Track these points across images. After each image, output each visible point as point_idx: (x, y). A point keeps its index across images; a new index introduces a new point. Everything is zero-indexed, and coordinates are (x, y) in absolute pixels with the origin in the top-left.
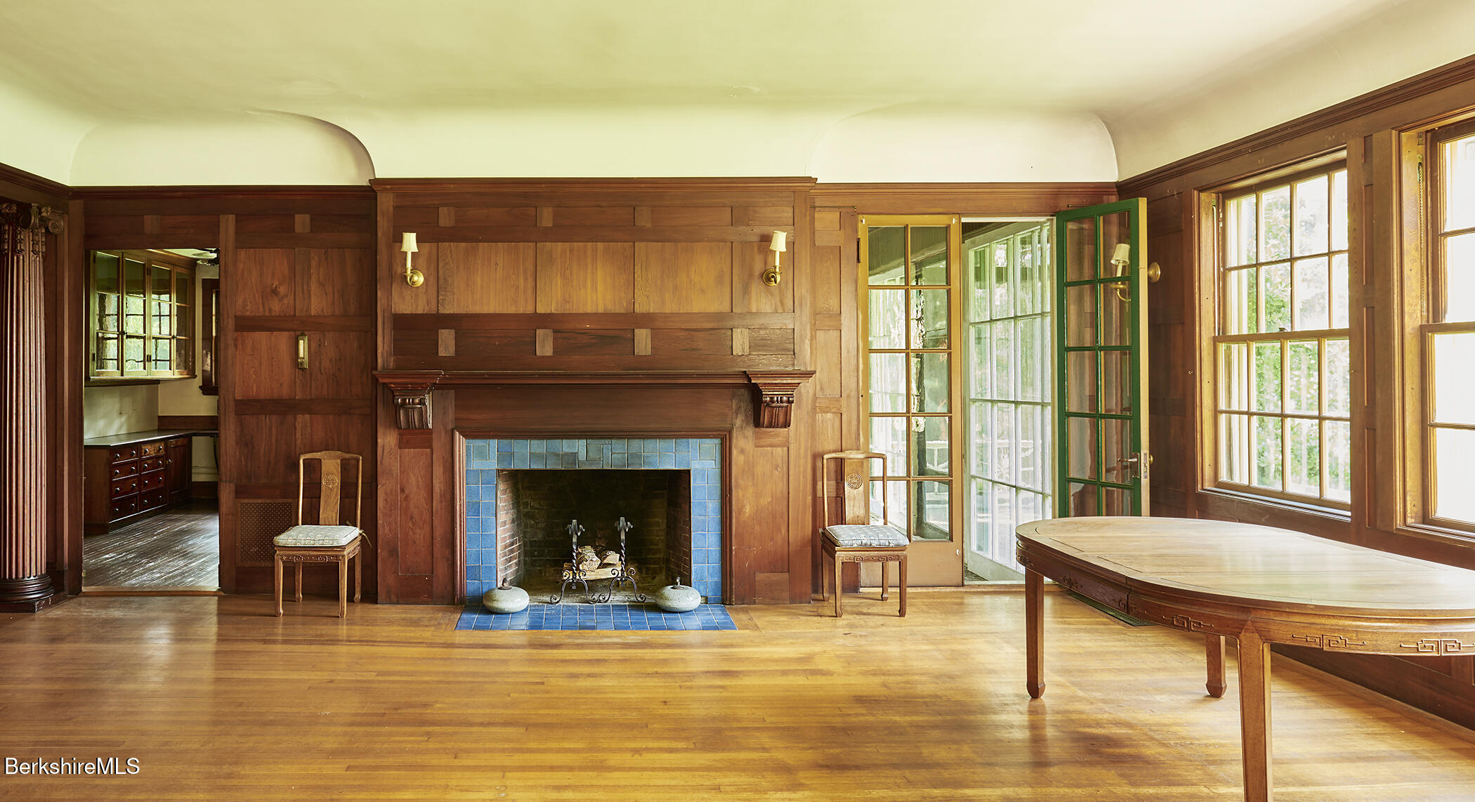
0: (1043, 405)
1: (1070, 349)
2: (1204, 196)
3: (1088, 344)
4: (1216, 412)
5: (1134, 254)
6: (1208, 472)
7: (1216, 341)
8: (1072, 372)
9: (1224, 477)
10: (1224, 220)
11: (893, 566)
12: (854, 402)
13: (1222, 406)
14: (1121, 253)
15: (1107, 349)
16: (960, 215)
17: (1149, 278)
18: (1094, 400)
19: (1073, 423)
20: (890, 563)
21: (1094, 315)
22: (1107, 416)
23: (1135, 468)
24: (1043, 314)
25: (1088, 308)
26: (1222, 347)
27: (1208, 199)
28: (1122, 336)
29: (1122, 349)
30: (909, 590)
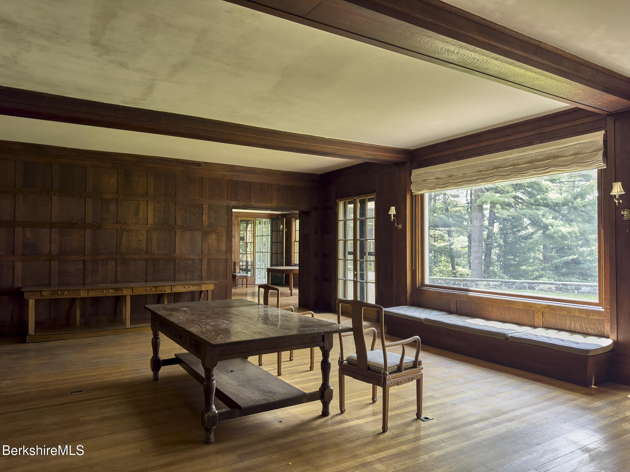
0: (268, 252)
1: (273, 242)
2: (293, 219)
3: (276, 242)
4: (294, 253)
5: (283, 227)
6: (293, 262)
7: (294, 242)
8: (273, 246)
9: (295, 263)
10: (296, 223)
11: (245, 280)
12: (237, 251)
13: (295, 252)
14: (281, 226)
15: (279, 242)
16: (256, 218)
17: (285, 231)
18: (277, 251)
19: (273, 255)
20: (244, 279)
21: (277, 236)
22: (279, 254)
23: (283, 262)
24: (268, 235)
25: (276, 235)
26: (295, 242)
27: (294, 219)
28: (281, 241)
29: (281, 242)
30: (248, 285)
